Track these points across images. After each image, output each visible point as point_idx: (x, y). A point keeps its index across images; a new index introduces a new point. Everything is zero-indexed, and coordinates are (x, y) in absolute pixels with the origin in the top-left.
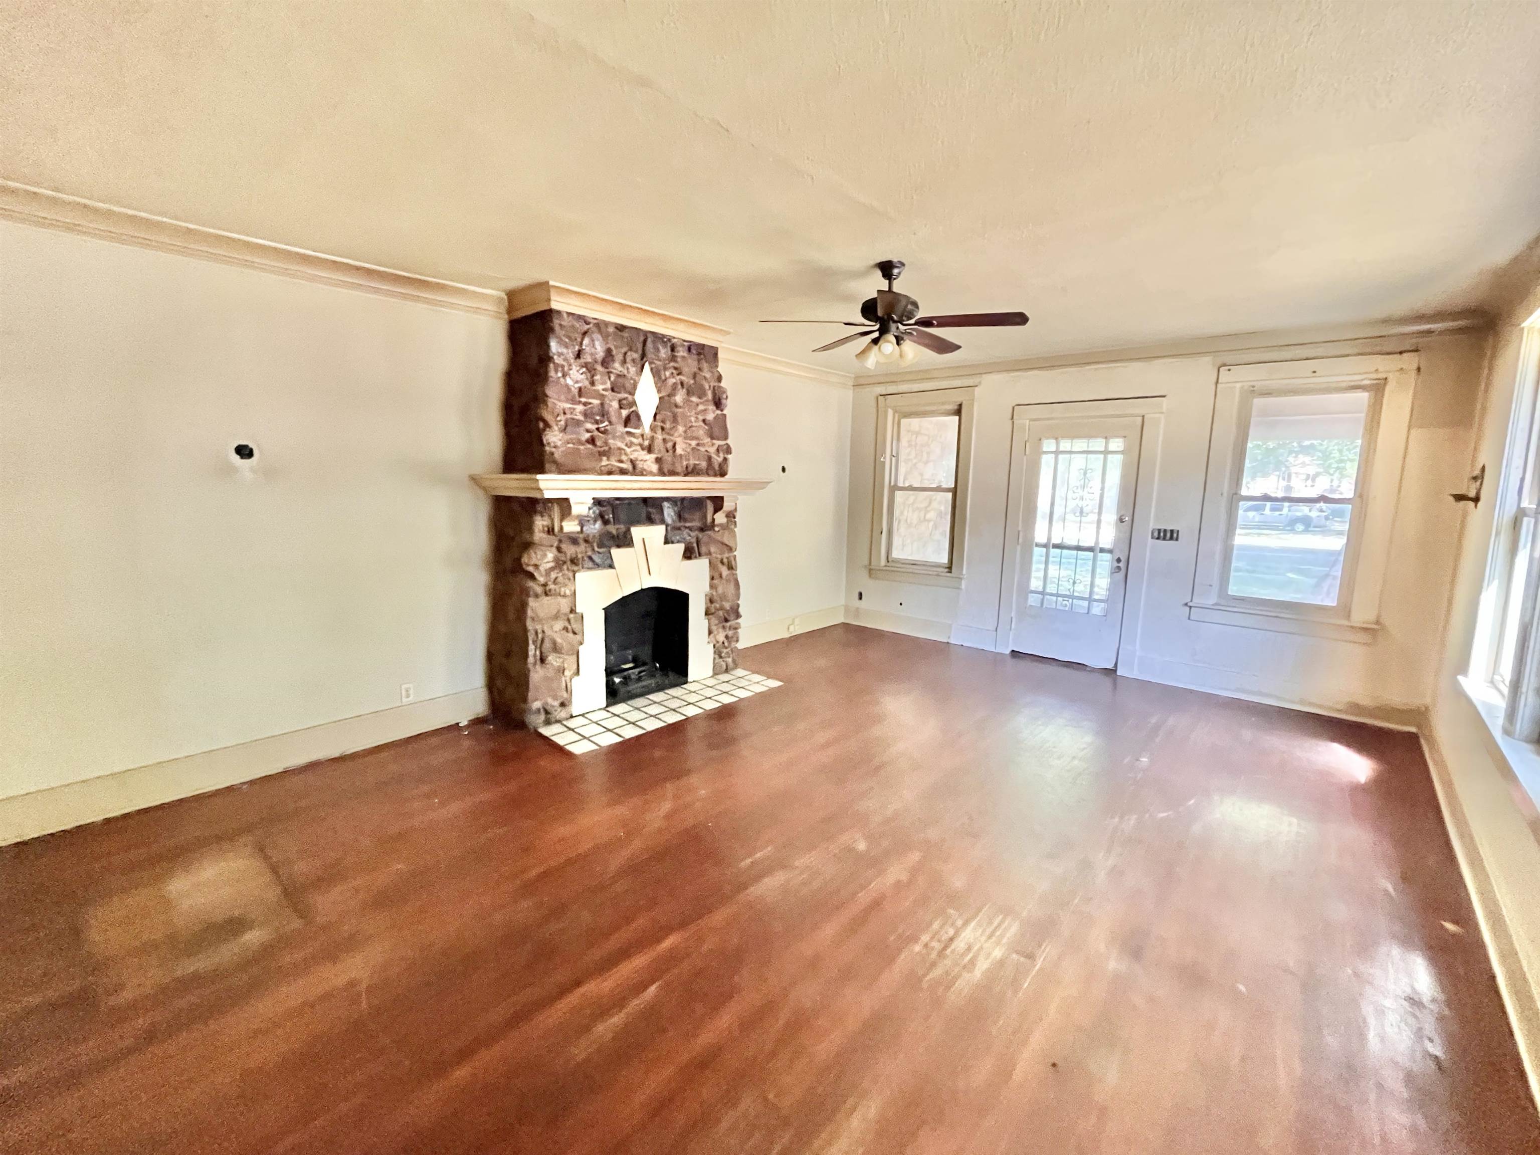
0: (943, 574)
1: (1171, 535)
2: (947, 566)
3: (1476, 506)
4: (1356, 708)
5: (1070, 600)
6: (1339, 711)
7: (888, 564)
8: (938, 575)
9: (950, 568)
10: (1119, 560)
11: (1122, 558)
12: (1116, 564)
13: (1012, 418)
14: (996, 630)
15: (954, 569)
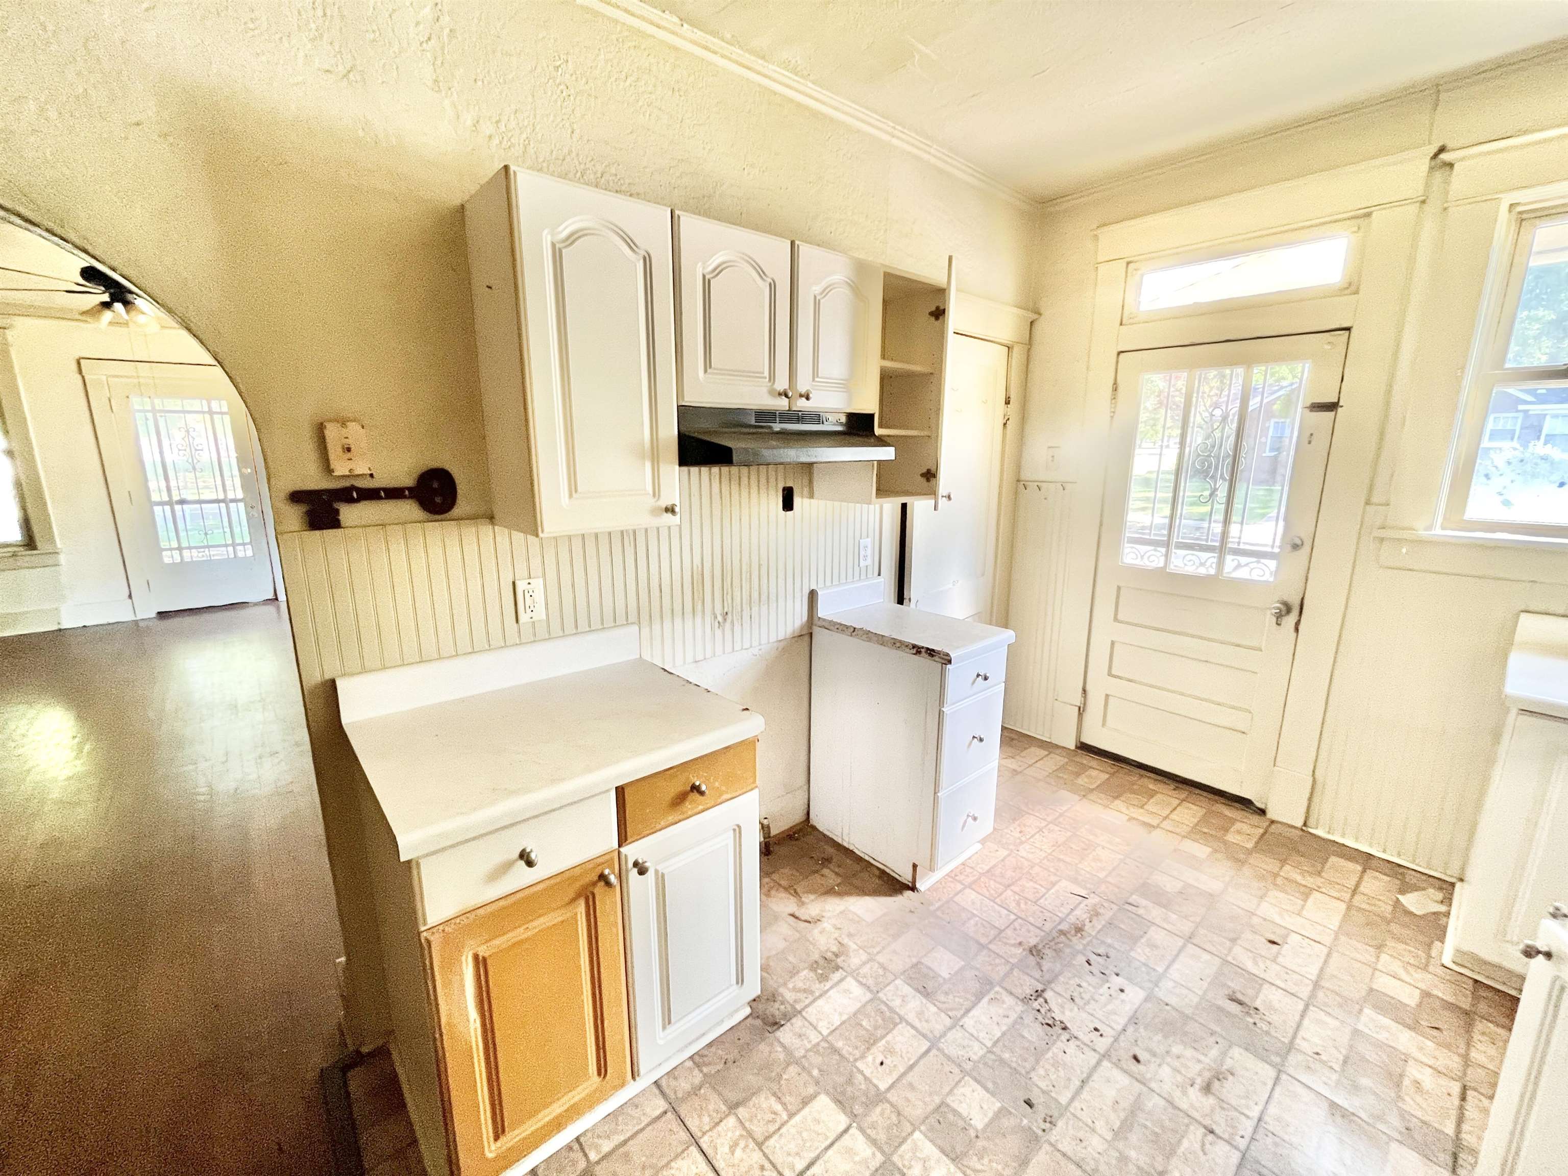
0: (22, 553)
2: (21, 542)
8: (19, 555)
9: (30, 543)
13: (80, 371)
14: (130, 596)
15: (39, 544)
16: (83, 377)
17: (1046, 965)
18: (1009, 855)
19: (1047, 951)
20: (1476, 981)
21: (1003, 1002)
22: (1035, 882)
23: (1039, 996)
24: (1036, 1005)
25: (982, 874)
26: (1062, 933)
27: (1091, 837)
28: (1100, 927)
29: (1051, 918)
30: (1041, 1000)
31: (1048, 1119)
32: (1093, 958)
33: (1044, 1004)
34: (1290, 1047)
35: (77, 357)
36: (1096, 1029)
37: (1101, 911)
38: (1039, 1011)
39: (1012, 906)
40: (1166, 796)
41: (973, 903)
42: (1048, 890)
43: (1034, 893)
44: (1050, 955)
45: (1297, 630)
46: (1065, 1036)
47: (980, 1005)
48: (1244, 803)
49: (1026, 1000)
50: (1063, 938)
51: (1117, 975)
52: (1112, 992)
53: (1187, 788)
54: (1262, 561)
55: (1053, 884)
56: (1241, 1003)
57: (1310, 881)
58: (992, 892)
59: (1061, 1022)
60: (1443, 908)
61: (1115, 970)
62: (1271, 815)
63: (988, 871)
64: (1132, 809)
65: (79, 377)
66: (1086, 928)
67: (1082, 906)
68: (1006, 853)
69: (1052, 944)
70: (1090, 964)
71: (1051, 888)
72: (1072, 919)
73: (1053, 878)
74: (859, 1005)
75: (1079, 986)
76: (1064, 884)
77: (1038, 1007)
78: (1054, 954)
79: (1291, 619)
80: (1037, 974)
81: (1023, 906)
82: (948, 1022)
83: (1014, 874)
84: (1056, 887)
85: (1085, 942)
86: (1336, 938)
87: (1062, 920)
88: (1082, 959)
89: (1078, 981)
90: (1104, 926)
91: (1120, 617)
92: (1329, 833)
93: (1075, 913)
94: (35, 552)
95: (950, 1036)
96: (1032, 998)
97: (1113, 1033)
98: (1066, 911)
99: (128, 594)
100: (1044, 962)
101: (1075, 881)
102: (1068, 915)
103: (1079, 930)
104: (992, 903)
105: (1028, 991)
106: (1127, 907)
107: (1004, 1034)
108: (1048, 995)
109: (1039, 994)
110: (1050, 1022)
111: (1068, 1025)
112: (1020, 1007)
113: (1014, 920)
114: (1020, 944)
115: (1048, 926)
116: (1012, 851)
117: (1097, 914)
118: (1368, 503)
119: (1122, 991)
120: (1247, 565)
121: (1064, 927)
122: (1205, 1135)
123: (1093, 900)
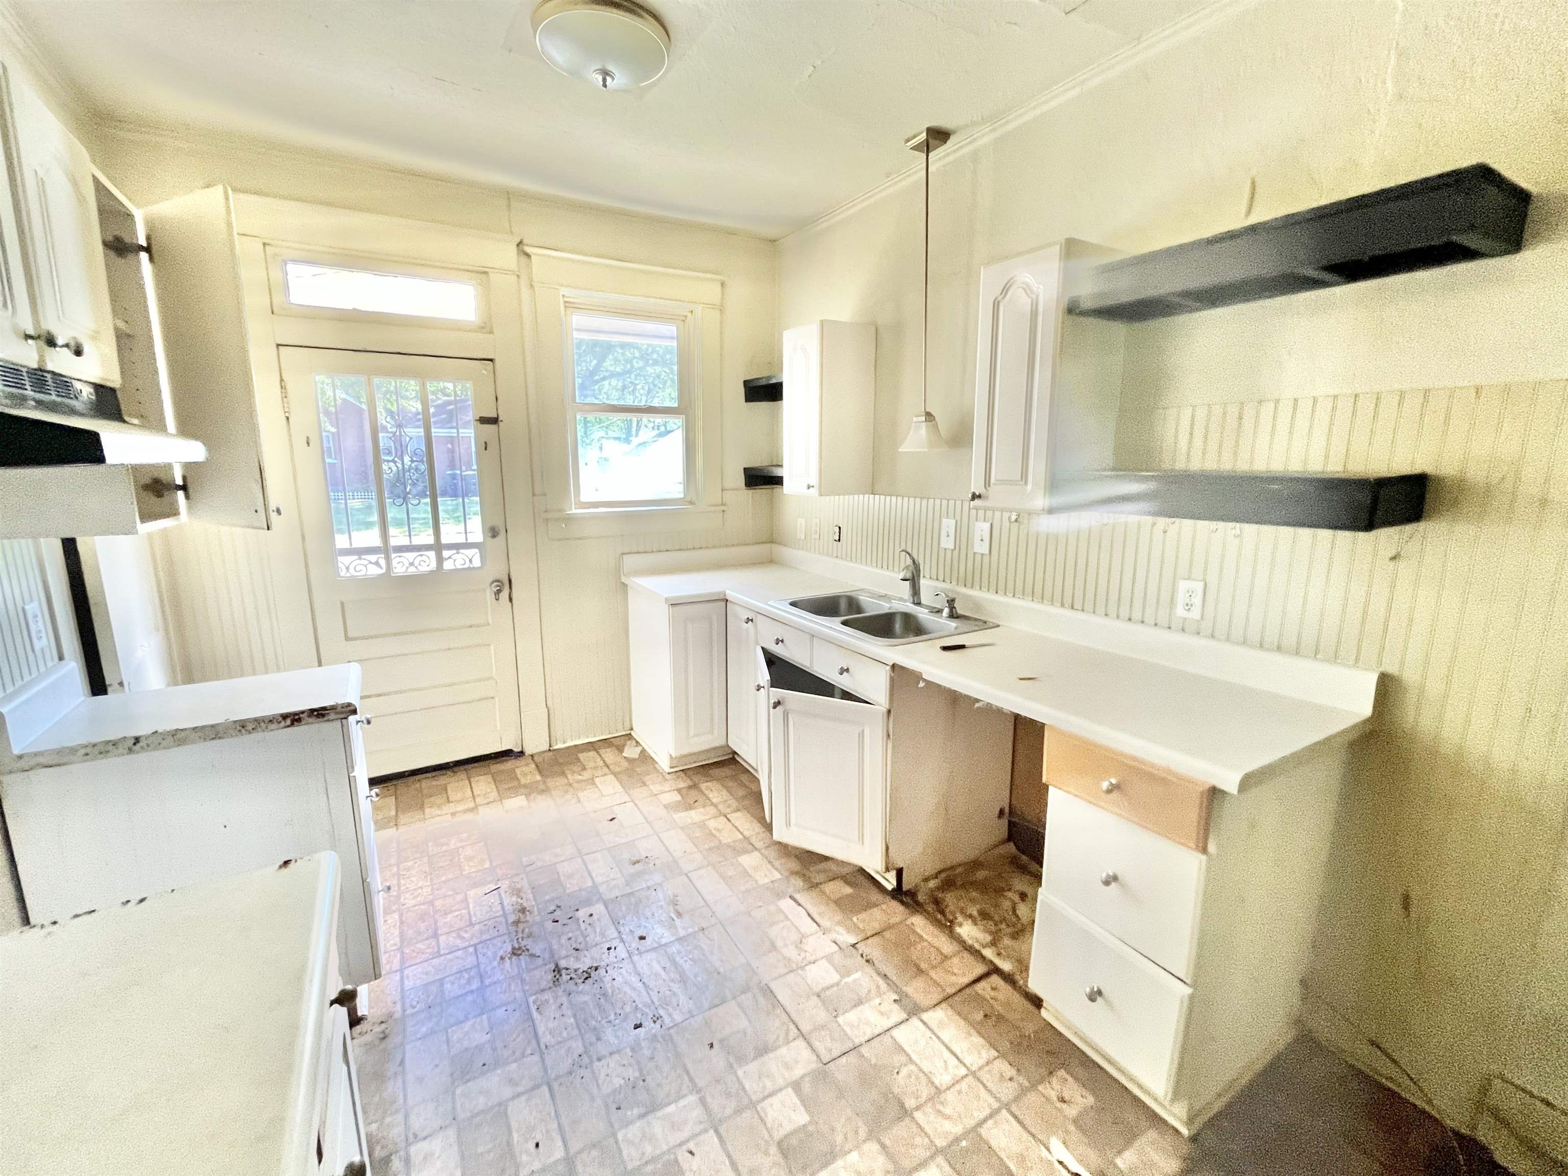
17: (536, 949)
18: (401, 915)
19: (523, 943)
20: (683, 770)
21: (547, 1001)
22: (451, 912)
23: (559, 971)
24: (565, 977)
25: (400, 949)
26: (517, 923)
27: (444, 848)
28: (531, 896)
29: (496, 922)
30: (564, 972)
31: (655, 1019)
32: (553, 916)
33: (568, 972)
34: (675, 861)
36: (609, 949)
37: (518, 886)
38: (571, 979)
39: (459, 943)
40: (456, 785)
41: (427, 974)
42: (468, 907)
43: (461, 920)
44: (529, 943)
45: (511, 600)
46: (602, 972)
47: (537, 1022)
48: (506, 754)
49: (556, 982)
50: (521, 926)
51: (577, 910)
52: (587, 921)
53: (462, 768)
54: (461, 551)
55: (465, 900)
56: (638, 862)
57: (586, 775)
58: (428, 951)
59: (590, 968)
60: (640, 749)
61: (573, 909)
62: (528, 751)
63: (402, 941)
64: (445, 808)
66: (525, 904)
67: (503, 895)
68: (396, 916)
69: (520, 935)
70: (557, 921)
71: (468, 904)
72: (508, 908)
73: (460, 897)
74: (455, 1148)
75: (570, 939)
76: (472, 893)
77: (569, 977)
78: (531, 939)
79: (505, 594)
80: (539, 961)
81: (466, 935)
82: (536, 1058)
83: (426, 924)
84: (471, 901)
85: (536, 913)
86: (629, 794)
87: (505, 915)
88: (549, 925)
89: (565, 937)
90: (532, 893)
91: (350, 634)
92: (564, 743)
93: (505, 903)
95: (549, 1062)
96: (557, 977)
97: (618, 940)
98: (499, 908)
100: (532, 951)
101: (475, 885)
102: (503, 908)
103: (523, 910)
104: (443, 958)
105: (550, 976)
106: (528, 869)
107: (575, 1016)
108: (563, 964)
109: (557, 970)
110: (586, 975)
111: (595, 965)
112: (560, 991)
113: (476, 950)
114: (502, 958)
115: (503, 929)
116: (398, 910)
117: (519, 890)
118: (534, 495)
119: (591, 915)
120: (450, 557)
121: (512, 918)
122: (704, 933)
123: (504, 885)
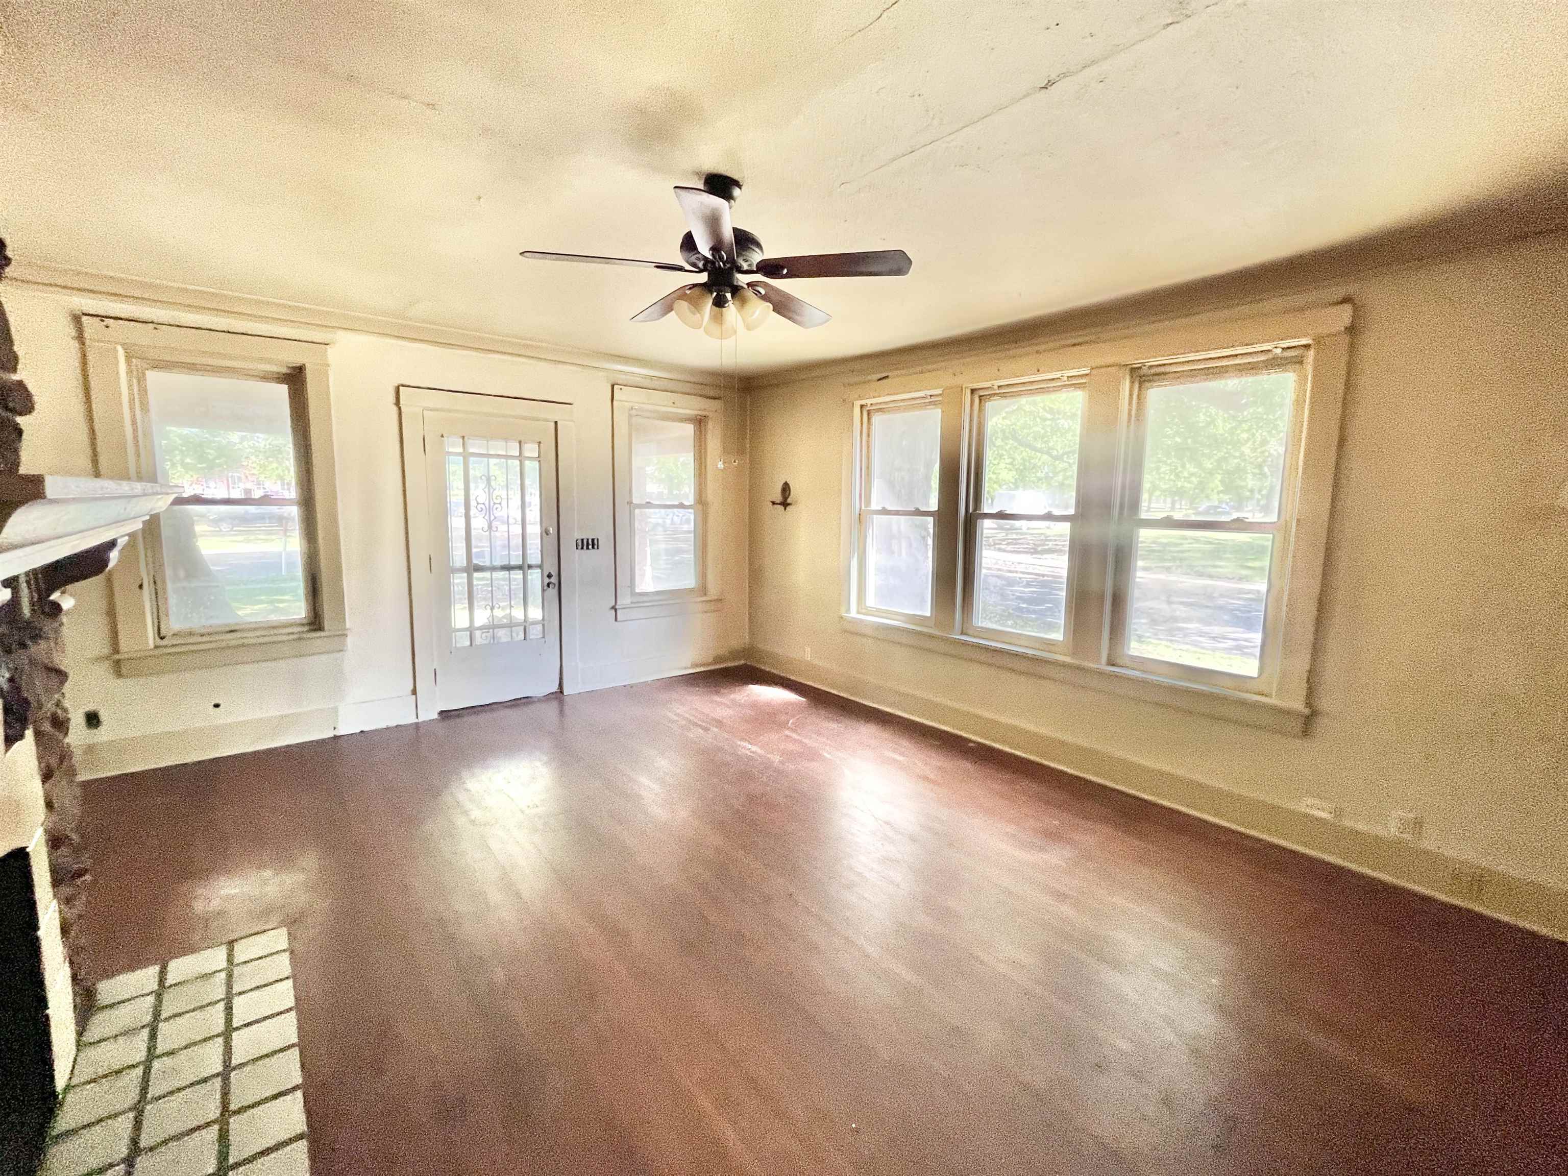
0: (305, 636)
1: (592, 544)
2: (305, 621)
3: (785, 509)
4: (718, 659)
5: (491, 630)
6: (709, 664)
7: (164, 642)
8: (300, 639)
9: (315, 622)
10: (549, 576)
11: (553, 573)
12: (547, 580)
13: (398, 403)
14: (414, 692)
15: (327, 624)
16: (400, 409)
35: (397, 385)
65: (395, 408)
94: (322, 634)
99: (412, 687)
